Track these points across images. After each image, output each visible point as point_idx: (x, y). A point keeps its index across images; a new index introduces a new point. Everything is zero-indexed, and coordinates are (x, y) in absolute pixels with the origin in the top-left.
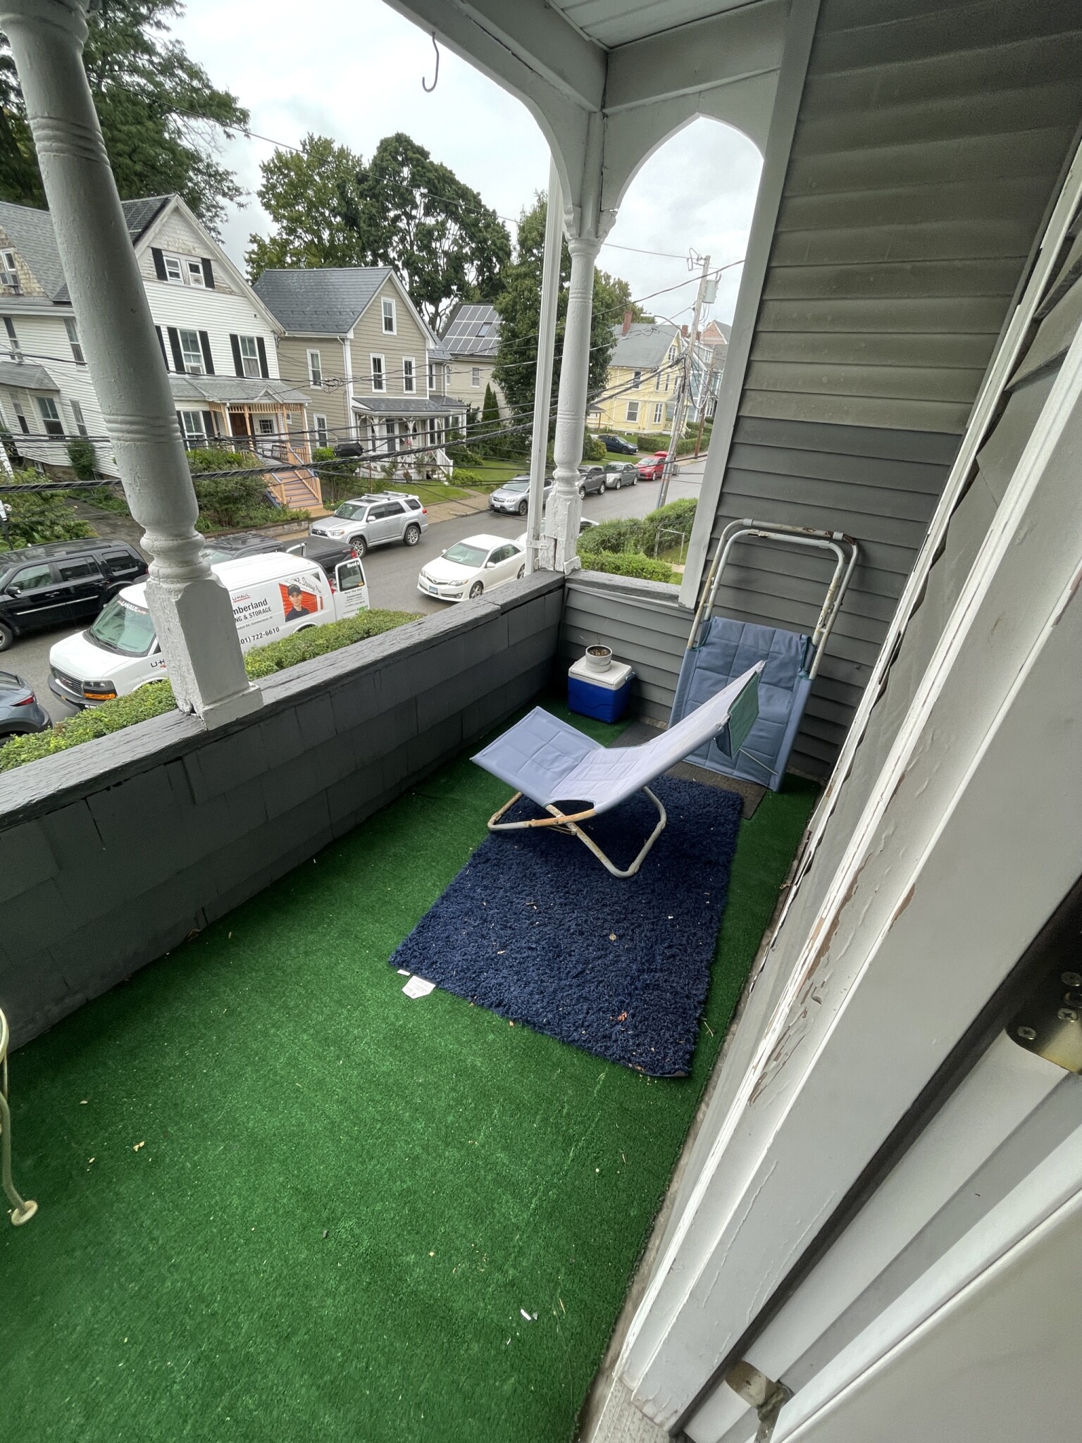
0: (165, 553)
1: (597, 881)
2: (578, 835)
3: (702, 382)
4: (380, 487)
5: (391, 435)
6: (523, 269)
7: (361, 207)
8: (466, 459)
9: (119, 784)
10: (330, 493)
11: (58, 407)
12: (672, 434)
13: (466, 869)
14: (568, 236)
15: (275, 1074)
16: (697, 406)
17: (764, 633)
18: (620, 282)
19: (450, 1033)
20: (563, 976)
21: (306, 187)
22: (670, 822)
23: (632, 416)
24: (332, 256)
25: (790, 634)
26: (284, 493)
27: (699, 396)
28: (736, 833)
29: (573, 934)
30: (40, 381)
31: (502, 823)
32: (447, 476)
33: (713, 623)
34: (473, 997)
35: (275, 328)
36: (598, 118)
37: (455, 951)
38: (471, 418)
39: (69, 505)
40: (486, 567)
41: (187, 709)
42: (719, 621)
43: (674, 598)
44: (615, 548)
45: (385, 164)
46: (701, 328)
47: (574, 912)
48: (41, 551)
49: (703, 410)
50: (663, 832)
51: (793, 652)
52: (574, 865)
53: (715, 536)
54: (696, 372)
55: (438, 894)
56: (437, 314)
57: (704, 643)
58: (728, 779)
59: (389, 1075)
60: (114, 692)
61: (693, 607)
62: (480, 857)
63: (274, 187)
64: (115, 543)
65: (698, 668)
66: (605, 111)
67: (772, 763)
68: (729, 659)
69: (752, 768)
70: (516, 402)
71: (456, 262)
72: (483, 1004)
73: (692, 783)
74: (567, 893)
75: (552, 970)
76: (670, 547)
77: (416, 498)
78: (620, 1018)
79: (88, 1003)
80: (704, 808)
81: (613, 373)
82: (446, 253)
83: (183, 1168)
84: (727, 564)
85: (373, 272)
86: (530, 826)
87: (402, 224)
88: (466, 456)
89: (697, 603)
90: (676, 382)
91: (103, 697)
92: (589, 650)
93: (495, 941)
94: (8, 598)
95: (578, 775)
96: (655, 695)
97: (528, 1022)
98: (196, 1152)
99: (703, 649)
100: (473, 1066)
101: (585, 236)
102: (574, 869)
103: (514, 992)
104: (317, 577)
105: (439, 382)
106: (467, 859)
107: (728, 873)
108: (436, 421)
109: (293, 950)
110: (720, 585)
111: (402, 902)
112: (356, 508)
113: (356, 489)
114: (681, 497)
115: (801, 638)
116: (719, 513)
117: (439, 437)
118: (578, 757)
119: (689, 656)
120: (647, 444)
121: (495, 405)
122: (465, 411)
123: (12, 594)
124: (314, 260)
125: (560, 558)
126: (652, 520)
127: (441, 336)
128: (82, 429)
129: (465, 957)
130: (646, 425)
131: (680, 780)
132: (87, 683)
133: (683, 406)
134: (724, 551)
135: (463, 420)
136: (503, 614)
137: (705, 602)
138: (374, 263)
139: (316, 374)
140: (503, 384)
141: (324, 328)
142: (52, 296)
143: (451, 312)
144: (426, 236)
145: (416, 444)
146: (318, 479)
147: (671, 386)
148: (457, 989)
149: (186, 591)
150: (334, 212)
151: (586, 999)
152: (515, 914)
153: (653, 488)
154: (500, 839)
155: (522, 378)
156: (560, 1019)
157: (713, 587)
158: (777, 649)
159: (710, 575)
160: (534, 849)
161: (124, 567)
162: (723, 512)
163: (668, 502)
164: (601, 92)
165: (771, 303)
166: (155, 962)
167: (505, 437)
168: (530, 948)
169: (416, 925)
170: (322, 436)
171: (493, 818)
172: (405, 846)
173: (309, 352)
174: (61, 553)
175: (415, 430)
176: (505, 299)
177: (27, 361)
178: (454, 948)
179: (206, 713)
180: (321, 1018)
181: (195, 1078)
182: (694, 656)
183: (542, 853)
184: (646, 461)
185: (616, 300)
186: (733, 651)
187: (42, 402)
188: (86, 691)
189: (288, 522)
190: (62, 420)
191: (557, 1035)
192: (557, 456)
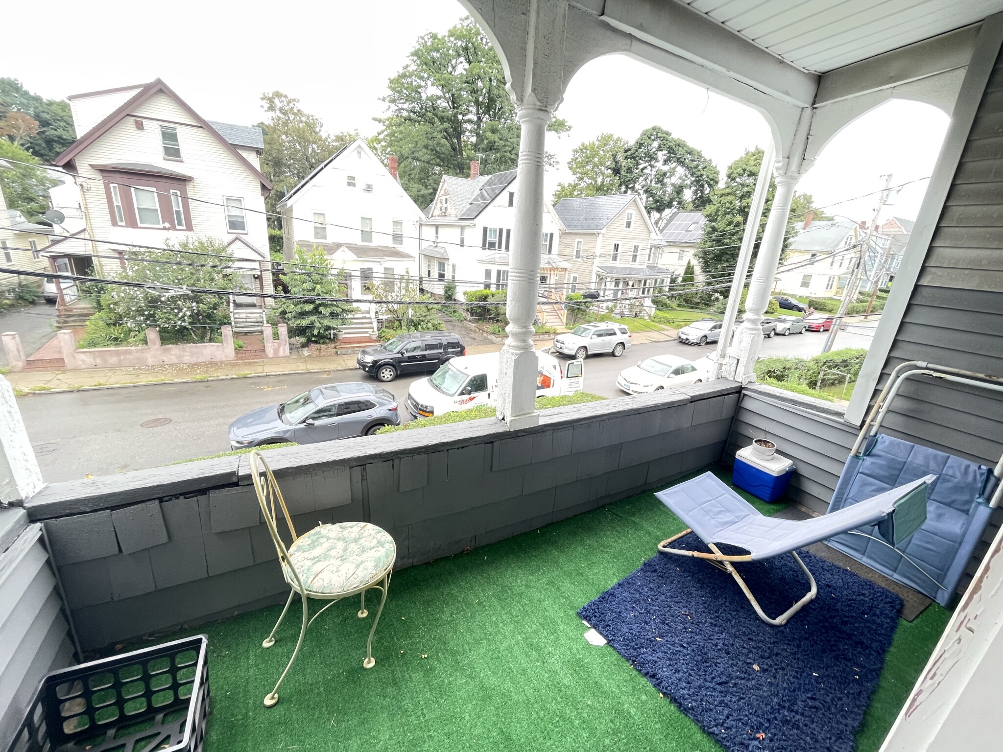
0: (515, 335)
1: (745, 618)
2: (733, 574)
3: (877, 261)
4: (603, 319)
5: (616, 288)
6: (728, 191)
7: (623, 164)
8: (665, 305)
9: (463, 447)
10: (571, 319)
11: (446, 266)
12: (842, 299)
13: (638, 572)
14: (776, 174)
15: (499, 652)
16: (871, 279)
17: (935, 457)
18: (805, 195)
19: (614, 679)
20: (709, 679)
21: (594, 157)
22: (820, 595)
23: (805, 284)
24: (601, 190)
25: (967, 462)
26: (545, 317)
27: (874, 272)
28: (893, 629)
29: (719, 650)
30: (443, 254)
31: (671, 547)
32: (650, 316)
33: (879, 439)
34: (634, 661)
35: (561, 228)
36: (809, 111)
37: (624, 624)
38: (673, 281)
39: (437, 313)
40: (668, 377)
41: (501, 417)
42: (885, 440)
43: (840, 415)
44: (780, 378)
45: (643, 142)
46: (880, 222)
47: (722, 633)
48: (419, 335)
49: (877, 282)
50: (812, 601)
51: (970, 478)
52: (726, 599)
53: (886, 371)
54: (872, 254)
55: (615, 581)
56: (660, 218)
57: (868, 453)
58: (887, 580)
59: (568, 687)
60: (432, 413)
61: (859, 424)
62: (648, 566)
63: (577, 158)
64: (452, 334)
65: (861, 473)
66: (815, 106)
67: (941, 578)
68: (896, 472)
69: (915, 576)
70: (709, 272)
71: (679, 190)
72: (641, 670)
73: (846, 570)
74: (717, 617)
75: (699, 670)
76: (833, 384)
77: (626, 327)
78: (758, 735)
79: (413, 567)
80: (858, 595)
81: (791, 254)
82: (673, 185)
83: (443, 681)
84: (897, 395)
85: (625, 197)
86: (693, 556)
87: (647, 171)
88: (665, 304)
89: (863, 422)
90: (851, 261)
91: (426, 414)
92: (756, 441)
93: (655, 629)
94: (400, 355)
95: (738, 529)
96: (813, 489)
97: (675, 700)
98: (451, 676)
99: (867, 458)
100: (629, 713)
101: (789, 174)
102: (725, 602)
103: (665, 672)
104: (555, 367)
105: (654, 259)
106: (640, 564)
107: (882, 661)
108: (648, 281)
109: (519, 581)
110: (888, 411)
111: (591, 577)
112: (585, 329)
113: (587, 318)
114: (848, 347)
115: (979, 468)
116: (892, 355)
117: (648, 291)
118: (739, 516)
119: (851, 462)
120: (817, 306)
121: (692, 273)
122: (670, 276)
123: (402, 354)
124: (590, 192)
125: (740, 372)
126: (817, 361)
127: (661, 231)
128: (453, 277)
129: (631, 631)
130: (818, 291)
131: (833, 565)
132: (422, 406)
133: (856, 279)
134: (894, 385)
135: (667, 282)
136: (691, 402)
137: (872, 421)
138: (625, 192)
139: (578, 252)
140: (701, 260)
141: (589, 228)
142: (459, 216)
143: (671, 217)
144: (661, 178)
145: (632, 294)
146: (566, 311)
147: (846, 263)
148: (623, 651)
149: (521, 355)
150: (608, 168)
151: (727, 705)
152: (673, 616)
153: (823, 337)
154: (666, 559)
155: (716, 256)
156: (703, 711)
157: (880, 410)
158: (950, 472)
159: (878, 401)
160: (693, 576)
161: (454, 347)
162: (895, 354)
163: (834, 348)
164: (814, 96)
165: (954, 208)
166: (446, 558)
167: (697, 293)
168: (682, 646)
169: (599, 595)
170: (574, 287)
171: (663, 543)
172: (597, 542)
173: (577, 240)
174: (428, 337)
175: (633, 286)
176: (710, 209)
177: (439, 245)
178: (623, 622)
179: (511, 421)
180: (530, 630)
181: (456, 633)
182: (858, 462)
183: (699, 580)
184: (817, 318)
185: (800, 206)
186: (900, 466)
187: (440, 264)
188: (420, 410)
189: (543, 334)
190: (446, 273)
191: (700, 722)
192: (748, 305)
